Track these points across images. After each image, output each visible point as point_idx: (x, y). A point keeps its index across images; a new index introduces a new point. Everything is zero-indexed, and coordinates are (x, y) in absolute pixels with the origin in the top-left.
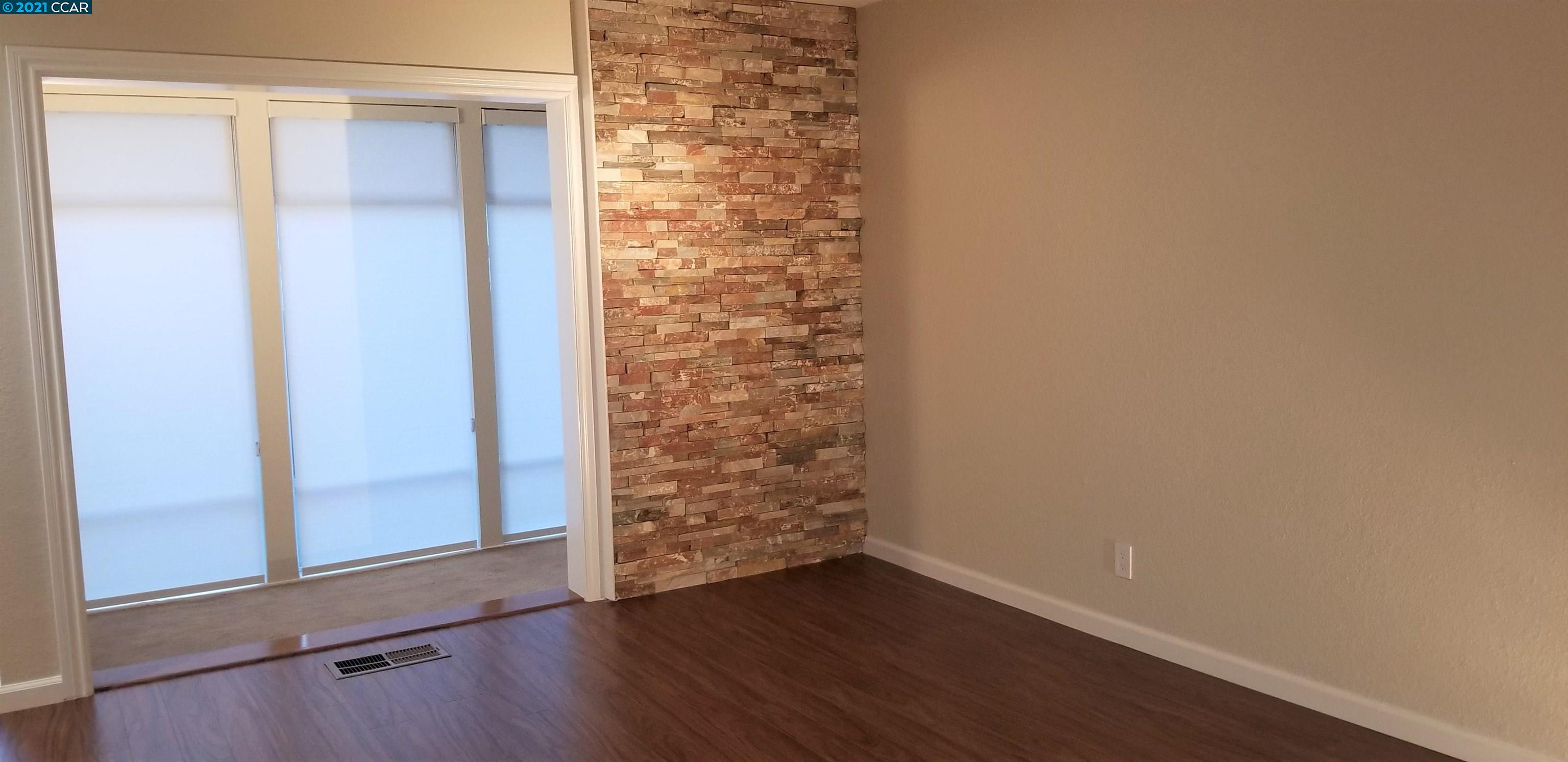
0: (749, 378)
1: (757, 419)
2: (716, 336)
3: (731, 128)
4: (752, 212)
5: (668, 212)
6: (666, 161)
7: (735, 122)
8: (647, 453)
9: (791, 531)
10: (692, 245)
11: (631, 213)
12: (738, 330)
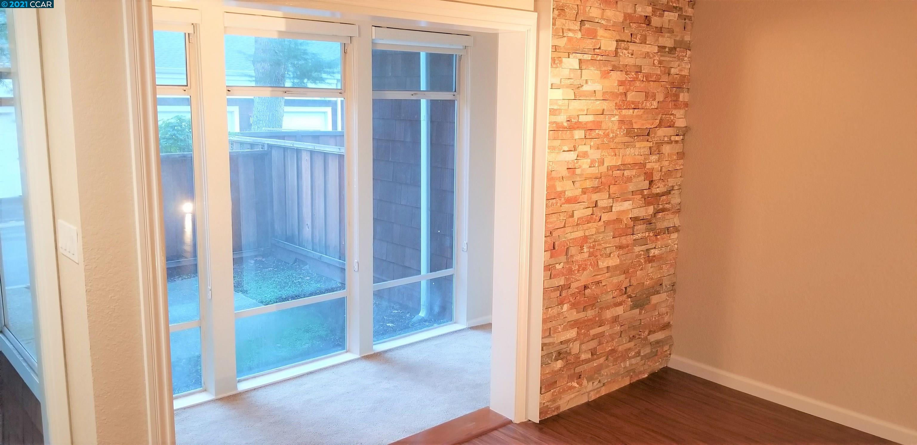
0: (620, 247)
1: (623, 277)
2: (605, 217)
3: (626, 59)
4: (631, 123)
5: (587, 123)
6: (589, 83)
7: (628, 53)
8: (562, 309)
9: (634, 357)
10: (598, 148)
11: (565, 124)
12: (617, 211)
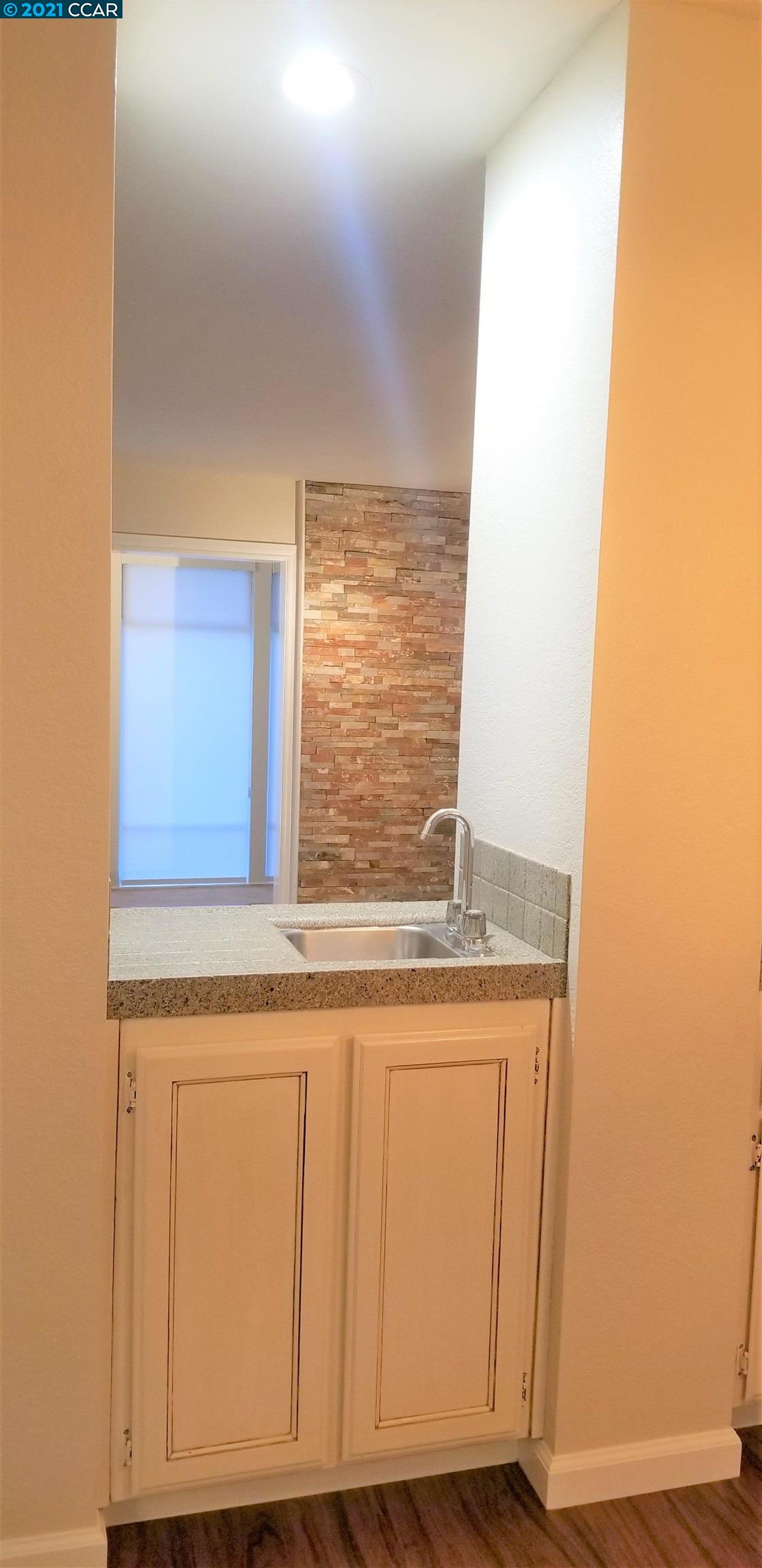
0: (411, 766)
1: (416, 797)
2: (387, 734)
3: (408, 585)
4: (423, 646)
5: (356, 642)
6: (356, 606)
7: (413, 580)
8: (328, 812)
9: (439, 883)
10: (372, 667)
11: (328, 642)
12: (405, 731)
